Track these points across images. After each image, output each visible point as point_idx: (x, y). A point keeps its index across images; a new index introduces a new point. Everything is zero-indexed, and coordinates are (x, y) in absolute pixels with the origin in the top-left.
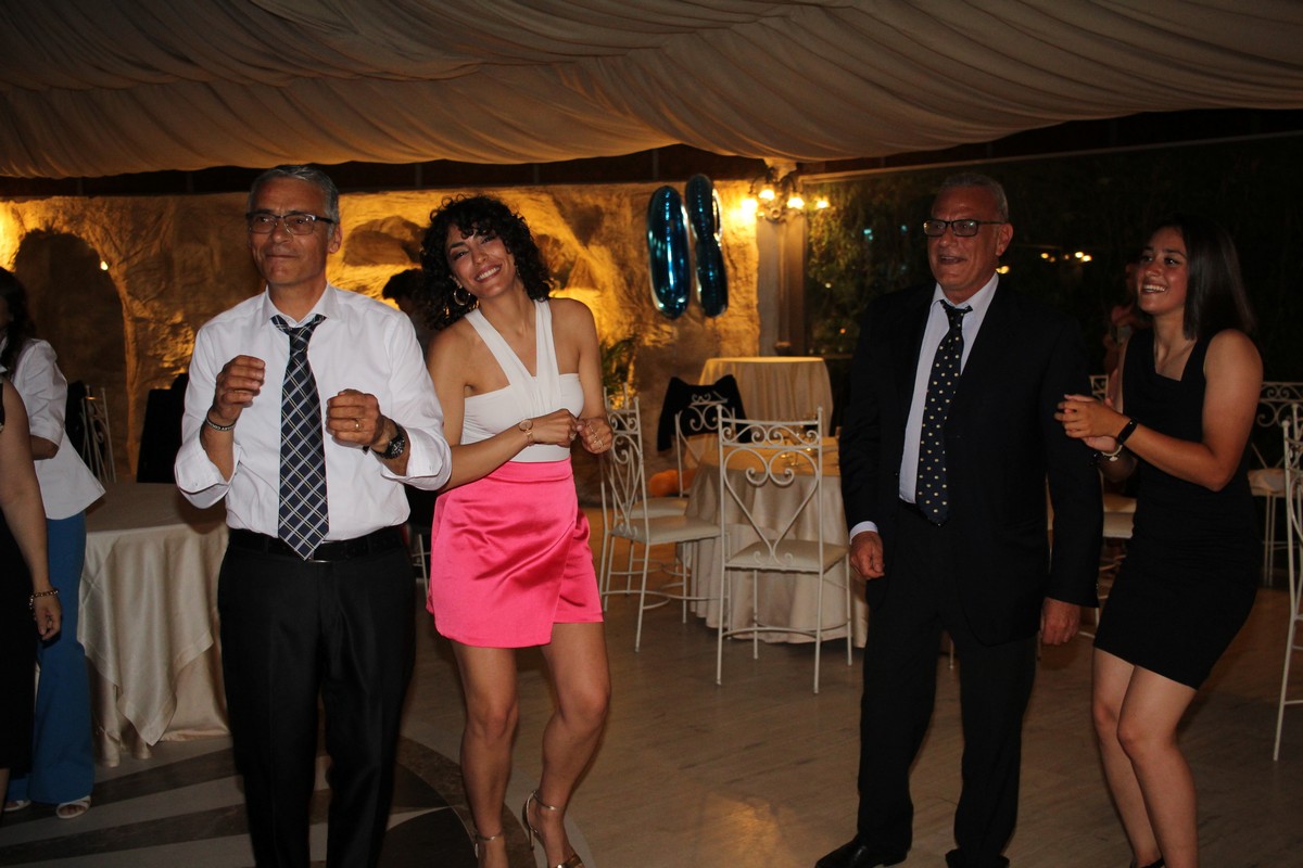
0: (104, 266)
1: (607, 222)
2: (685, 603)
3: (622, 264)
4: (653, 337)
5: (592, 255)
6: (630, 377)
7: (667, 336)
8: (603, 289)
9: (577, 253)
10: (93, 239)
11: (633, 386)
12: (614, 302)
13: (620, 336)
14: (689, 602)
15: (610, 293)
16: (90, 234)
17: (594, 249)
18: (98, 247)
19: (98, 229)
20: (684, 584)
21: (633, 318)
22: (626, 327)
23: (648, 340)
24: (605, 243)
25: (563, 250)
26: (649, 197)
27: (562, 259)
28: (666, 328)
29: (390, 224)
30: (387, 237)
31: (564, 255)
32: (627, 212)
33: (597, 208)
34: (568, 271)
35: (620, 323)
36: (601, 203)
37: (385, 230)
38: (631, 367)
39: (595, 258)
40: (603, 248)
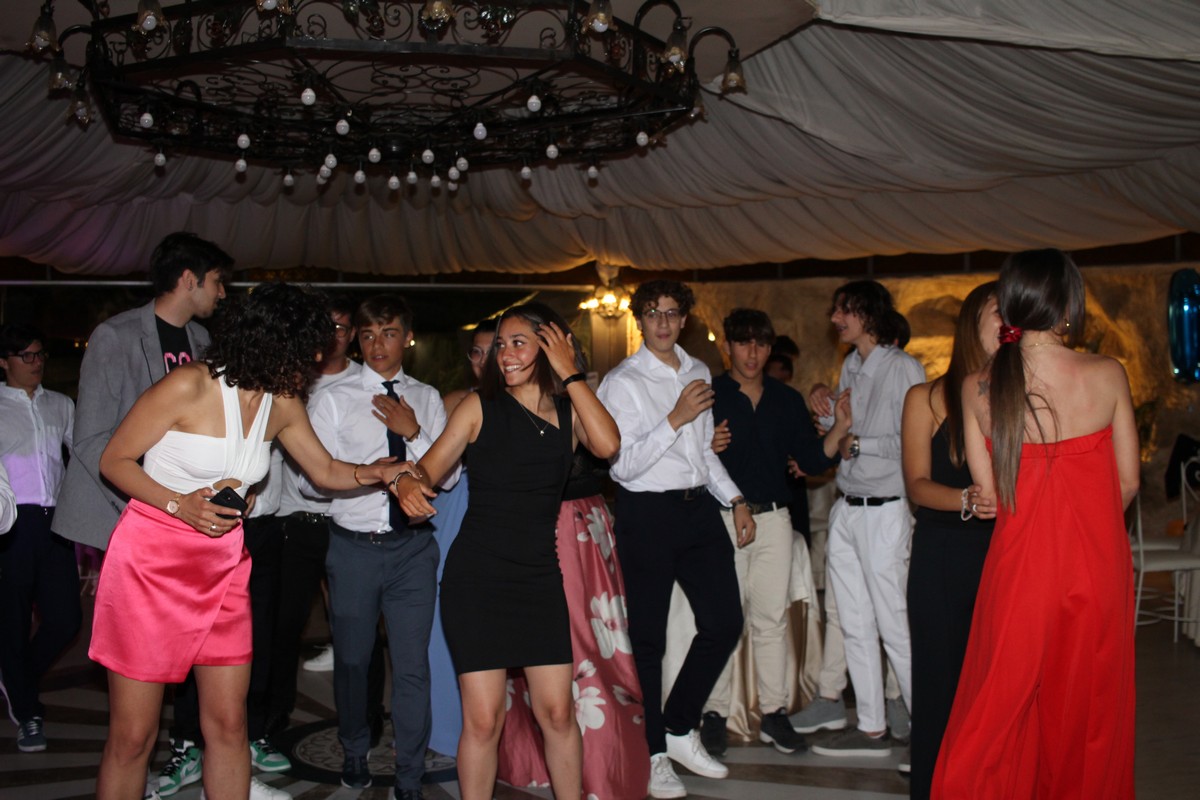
0: (712, 337)
1: (1134, 299)
2: (1176, 624)
3: (1146, 334)
4: (1174, 400)
5: (1120, 329)
6: (1153, 435)
7: (1187, 400)
8: (1130, 358)
9: (1107, 326)
10: (704, 316)
11: (1155, 443)
12: (1139, 370)
13: (1144, 398)
14: (1180, 623)
15: (1136, 361)
16: (702, 312)
17: (1121, 323)
18: (708, 323)
19: (709, 308)
20: (1176, 608)
21: (1156, 384)
22: (1149, 391)
23: (1170, 402)
24: (1130, 317)
25: (1096, 322)
26: (1169, 277)
27: (1094, 331)
28: (1186, 392)
29: (944, 302)
30: (941, 313)
31: (1095, 327)
32: (1152, 290)
33: (1124, 287)
34: (1099, 341)
35: (1144, 388)
36: (1128, 282)
37: (939, 307)
38: (1154, 427)
39: (1122, 331)
40: (1129, 322)
